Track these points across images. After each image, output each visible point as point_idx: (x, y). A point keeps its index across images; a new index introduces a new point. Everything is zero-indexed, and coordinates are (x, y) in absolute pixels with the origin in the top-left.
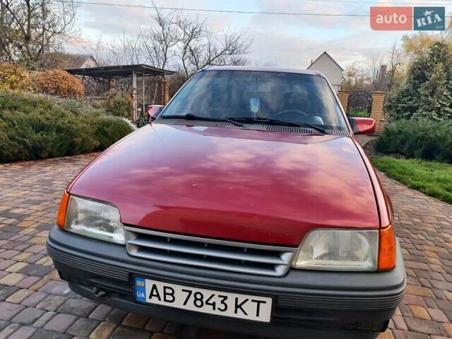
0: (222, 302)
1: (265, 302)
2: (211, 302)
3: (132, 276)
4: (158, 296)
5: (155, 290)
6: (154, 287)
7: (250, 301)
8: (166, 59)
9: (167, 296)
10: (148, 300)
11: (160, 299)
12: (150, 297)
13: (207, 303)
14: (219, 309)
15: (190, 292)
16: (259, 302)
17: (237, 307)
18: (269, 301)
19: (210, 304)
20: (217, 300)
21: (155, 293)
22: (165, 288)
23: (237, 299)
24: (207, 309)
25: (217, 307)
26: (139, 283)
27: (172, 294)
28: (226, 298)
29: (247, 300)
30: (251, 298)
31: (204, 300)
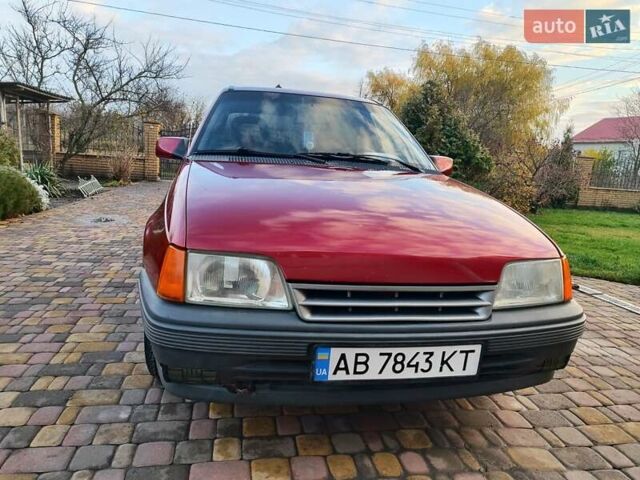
0: (427, 360)
1: (473, 351)
2: (413, 363)
3: (313, 347)
4: (346, 369)
5: (343, 362)
6: (343, 357)
7: (458, 353)
8: (42, 78)
9: (358, 366)
10: (331, 378)
11: (348, 373)
12: (335, 373)
13: (409, 365)
14: (422, 370)
15: (390, 355)
16: (467, 352)
17: (444, 362)
18: (478, 348)
19: (412, 366)
20: (421, 359)
21: (342, 365)
22: (357, 355)
23: (444, 353)
24: (409, 374)
25: (419, 368)
26: (321, 356)
27: (365, 363)
28: (431, 354)
29: (455, 352)
30: (459, 348)
31: (405, 363)
